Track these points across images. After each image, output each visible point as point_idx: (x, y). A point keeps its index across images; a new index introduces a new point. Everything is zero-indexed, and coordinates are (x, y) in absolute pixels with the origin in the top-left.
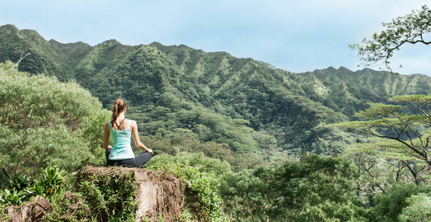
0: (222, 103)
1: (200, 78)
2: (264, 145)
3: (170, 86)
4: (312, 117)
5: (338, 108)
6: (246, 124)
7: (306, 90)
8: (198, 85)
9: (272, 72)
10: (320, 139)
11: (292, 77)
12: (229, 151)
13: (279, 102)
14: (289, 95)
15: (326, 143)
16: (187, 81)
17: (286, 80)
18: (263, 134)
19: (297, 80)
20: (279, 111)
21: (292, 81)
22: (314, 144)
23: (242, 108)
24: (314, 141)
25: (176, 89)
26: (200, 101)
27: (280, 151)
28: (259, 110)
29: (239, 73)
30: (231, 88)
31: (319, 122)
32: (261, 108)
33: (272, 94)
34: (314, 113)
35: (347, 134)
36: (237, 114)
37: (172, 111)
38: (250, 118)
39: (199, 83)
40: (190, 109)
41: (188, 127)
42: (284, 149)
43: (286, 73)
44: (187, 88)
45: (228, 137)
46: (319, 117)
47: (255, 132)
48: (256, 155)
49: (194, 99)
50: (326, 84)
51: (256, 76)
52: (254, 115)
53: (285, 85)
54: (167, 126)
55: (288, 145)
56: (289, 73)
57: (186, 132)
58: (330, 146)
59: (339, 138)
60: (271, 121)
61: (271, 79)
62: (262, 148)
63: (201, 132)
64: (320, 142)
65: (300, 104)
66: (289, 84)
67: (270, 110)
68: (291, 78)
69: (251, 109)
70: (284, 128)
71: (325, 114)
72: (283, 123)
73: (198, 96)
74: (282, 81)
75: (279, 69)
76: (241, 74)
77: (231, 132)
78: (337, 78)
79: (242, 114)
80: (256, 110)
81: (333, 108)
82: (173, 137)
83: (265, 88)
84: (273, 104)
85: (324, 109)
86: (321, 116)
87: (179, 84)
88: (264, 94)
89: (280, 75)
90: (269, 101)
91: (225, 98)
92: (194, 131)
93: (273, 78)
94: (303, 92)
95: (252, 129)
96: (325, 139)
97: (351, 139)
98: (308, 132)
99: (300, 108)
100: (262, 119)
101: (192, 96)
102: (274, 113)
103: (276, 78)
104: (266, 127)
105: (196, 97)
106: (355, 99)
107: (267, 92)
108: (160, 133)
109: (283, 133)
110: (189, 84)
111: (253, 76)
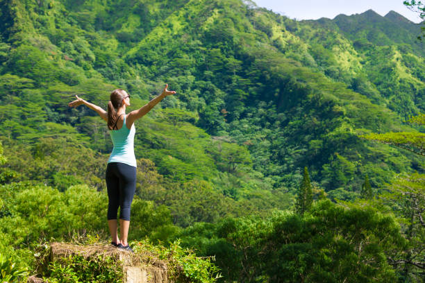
0: (143, 73)
1: (98, 20)
2: (226, 165)
3: (34, 31)
4: (326, 111)
5: (378, 95)
6: (192, 121)
7: (316, 57)
8: (93, 33)
9: (249, 13)
10: (339, 157)
11: (291, 26)
12: (155, 175)
13: (262, 79)
14: (284, 65)
15: (352, 166)
16: (71, 23)
17: (277, 32)
18: (224, 142)
19: (300, 35)
20: (262, 96)
21: (289, 36)
22: (326, 168)
23: (184, 87)
24: (327, 162)
25: (46, 39)
26: (96, 66)
27: (256, 177)
28: (219, 92)
29: (182, 13)
30: (163, 44)
31: (338, 124)
32: (224, 89)
33: (247, 60)
34: (330, 103)
35: (394, 150)
36: (174, 100)
37: (36, 86)
38: (200, 107)
39: (96, 30)
40: (75, 83)
41: (67, 121)
42: (267, 175)
43: (278, 19)
44: (70, 38)
45: (153, 146)
46: (341, 114)
47: (209, 137)
48: (209, 184)
49: (84, 62)
50: (357, 45)
51: (216, 22)
52: (207, 102)
53: (276, 44)
54: (23, 117)
55: (275, 168)
56: (285, 18)
57: (64, 131)
58: (358, 173)
59: (378, 158)
60: (243, 115)
61: (246, 29)
62: (221, 169)
63: (96, 133)
64: (340, 163)
65: (304, 85)
66: (283, 42)
67: (242, 93)
68: (288, 28)
69: (204, 90)
70: (267, 131)
71: (352, 107)
72: (266, 122)
73: (93, 57)
74: (269, 34)
75: (265, 10)
76: (186, 16)
77: (158, 134)
78: (381, 35)
79: (182, 99)
80: (212, 91)
81: (368, 95)
82: (35, 139)
83: (236, 48)
84: (248, 82)
85: (351, 97)
86: (344, 110)
87: (52, 28)
88: (232, 60)
89: (266, 22)
90: (241, 74)
91: (149, 64)
92: (81, 131)
93: (252, 28)
94: (311, 59)
95: (202, 131)
96: (350, 159)
97: (402, 161)
98: (316, 144)
99: (303, 93)
100: (224, 111)
101: (81, 56)
102: (250, 101)
103: (258, 27)
104: (233, 128)
105: (87, 58)
106: (416, 81)
107: (237, 57)
108: (9, 132)
109: (266, 143)
110: (76, 29)
111: (210, 20)
